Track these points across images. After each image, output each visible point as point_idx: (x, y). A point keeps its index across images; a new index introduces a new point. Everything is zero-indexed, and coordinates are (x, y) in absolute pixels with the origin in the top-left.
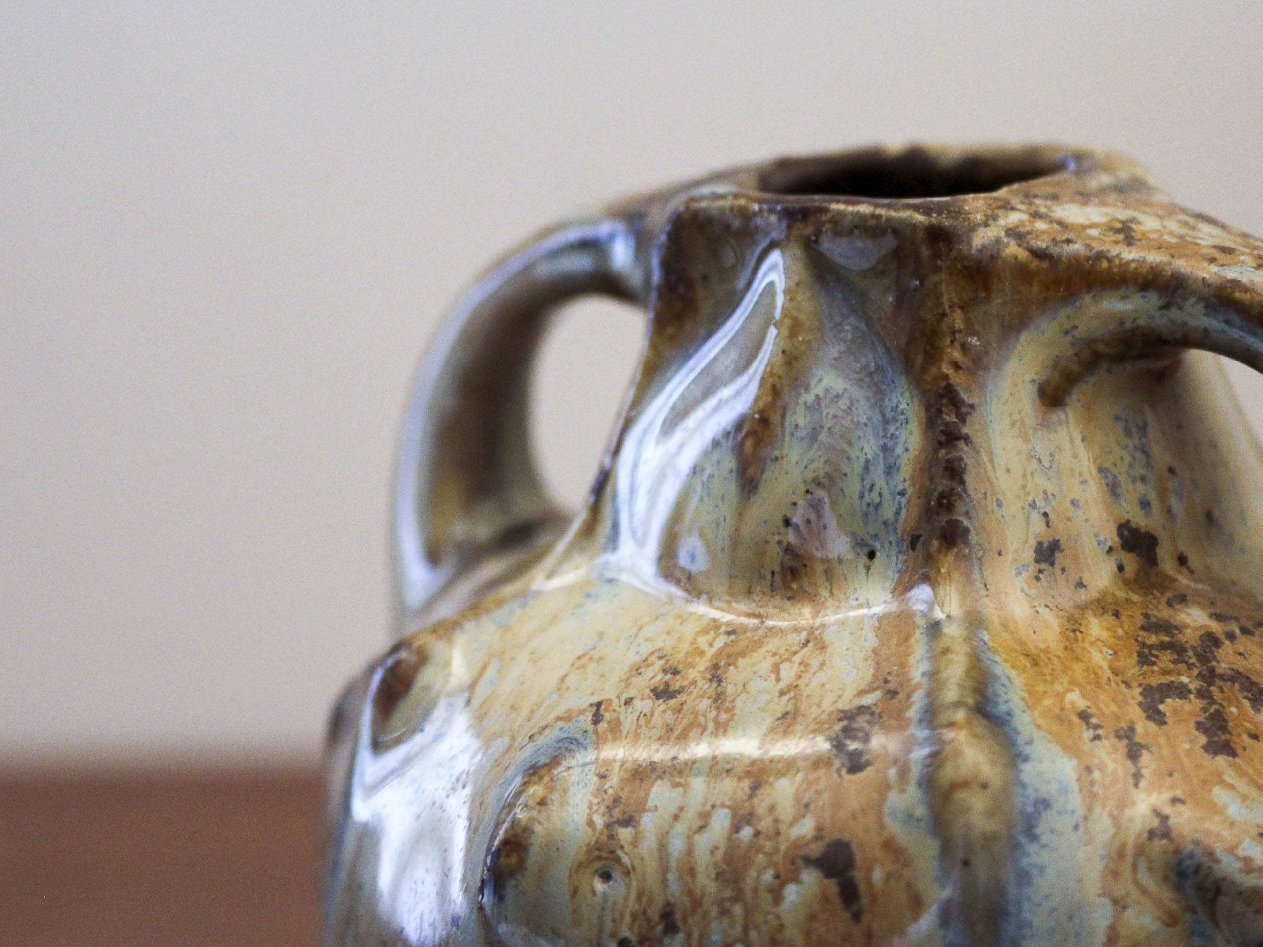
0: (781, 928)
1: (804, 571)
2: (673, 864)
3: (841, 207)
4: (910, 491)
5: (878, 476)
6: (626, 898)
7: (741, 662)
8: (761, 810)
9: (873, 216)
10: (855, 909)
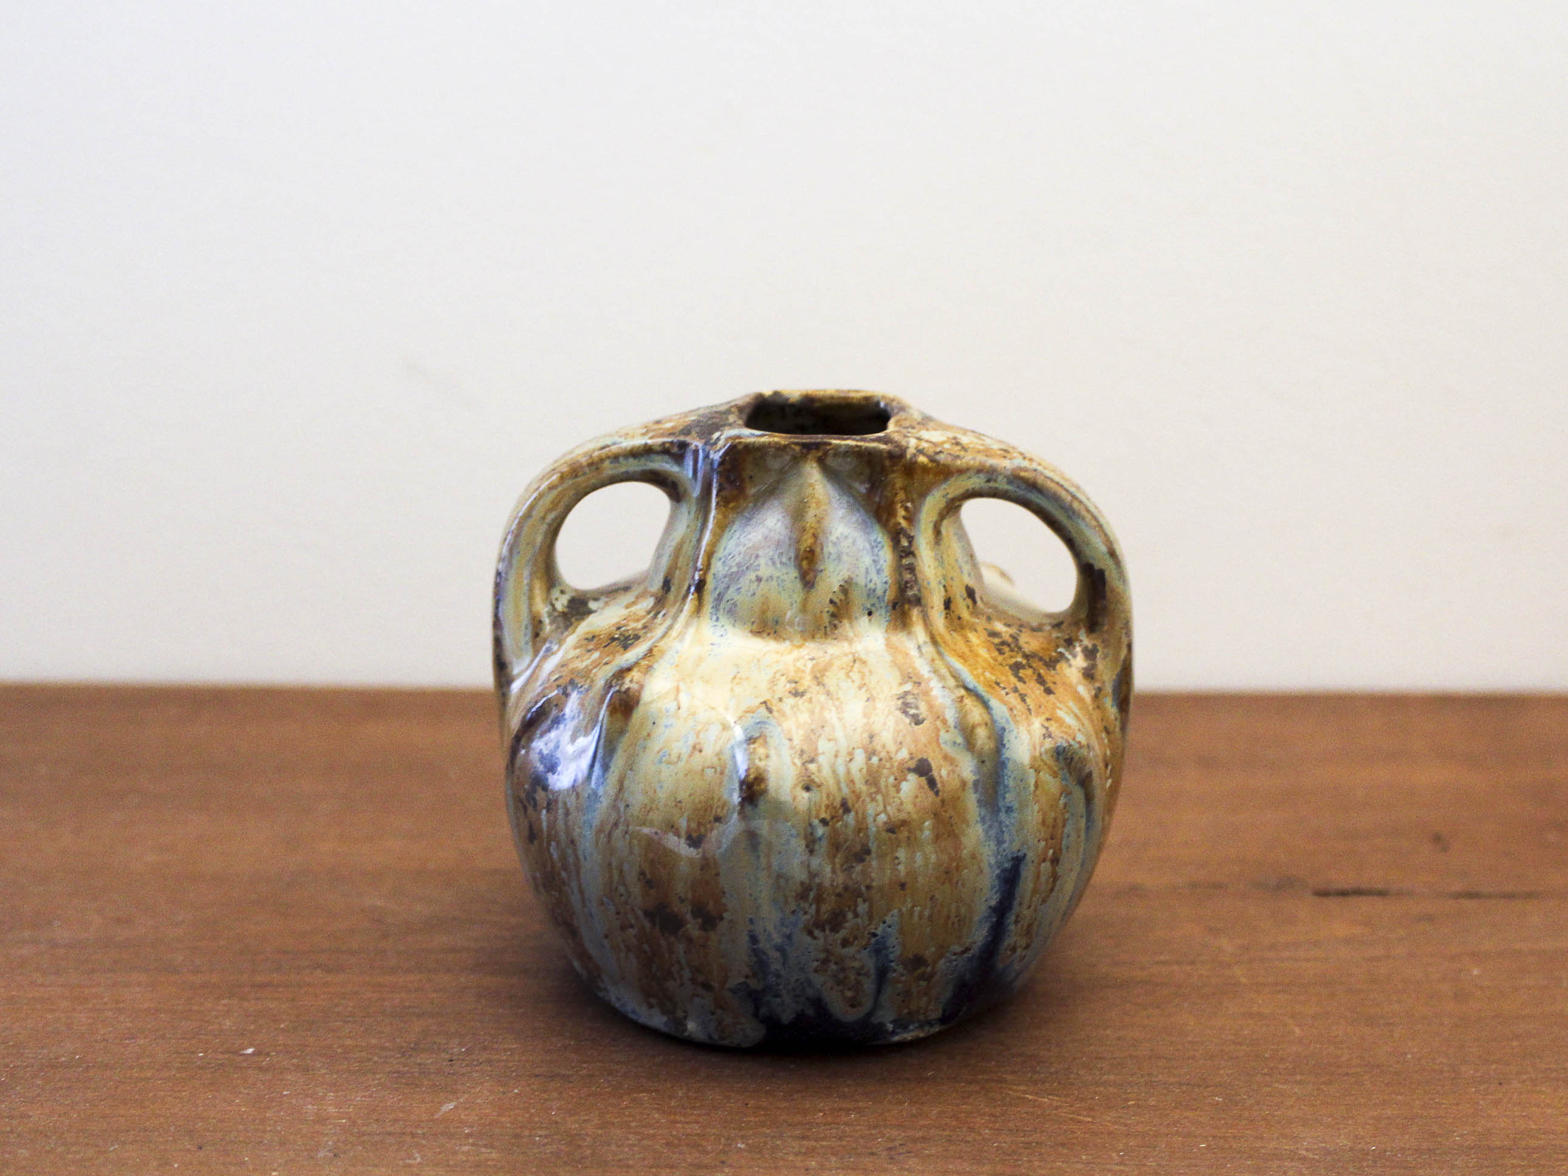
0: (902, 804)
1: (840, 624)
2: (842, 780)
3: (837, 442)
4: (890, 581)
5: (873, 575)
6: (822, 798)
7: (828, 674)
8: (879, 748)
9: (857, 446)
10: (935, 790)
